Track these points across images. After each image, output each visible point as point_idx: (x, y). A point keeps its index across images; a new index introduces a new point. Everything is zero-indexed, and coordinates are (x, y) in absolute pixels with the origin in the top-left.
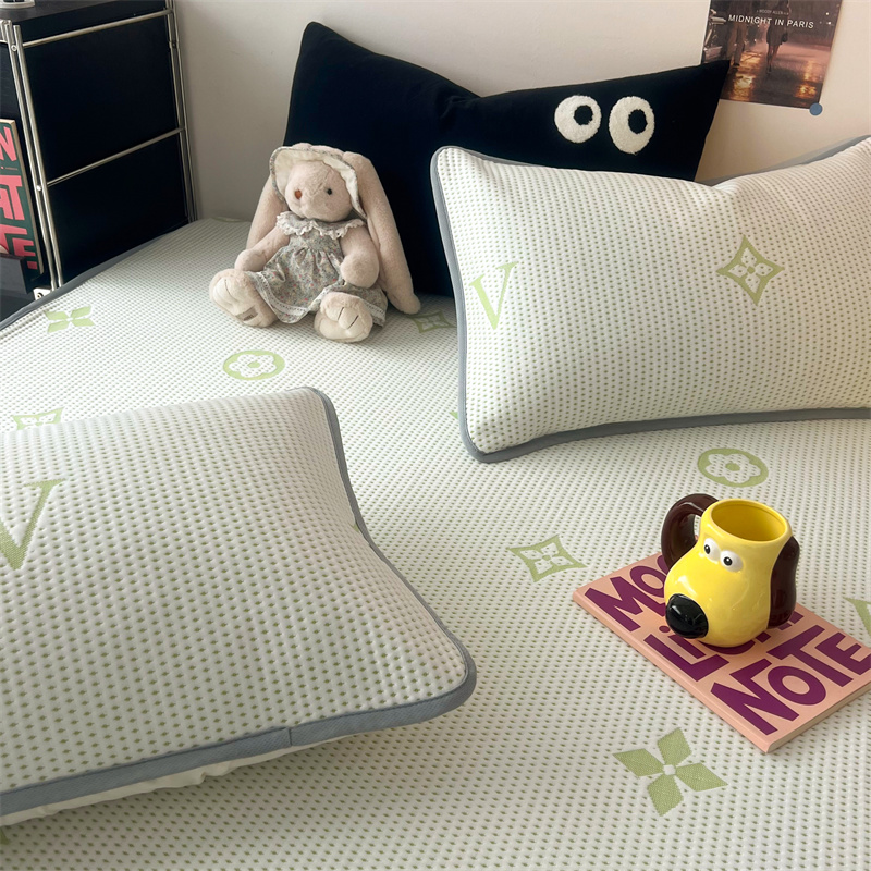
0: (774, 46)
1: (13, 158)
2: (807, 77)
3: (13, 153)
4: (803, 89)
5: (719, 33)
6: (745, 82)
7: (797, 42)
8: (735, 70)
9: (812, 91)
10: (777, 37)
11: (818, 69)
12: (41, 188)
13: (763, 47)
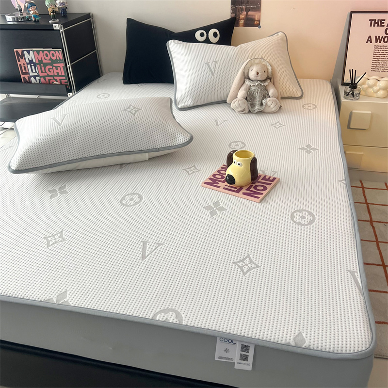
0: (247, 13)
1: (61, 59)
2: (256, 19)
3: (62, 58)
4: (256, 22)
5: (234, 11)
6: (242, 22)
7: (253, 11)
8: (239, 19)
9: (258, 22)
10: (248, 10)
11: (258, 17)
12: (69, 66)
13: (245, 13)
